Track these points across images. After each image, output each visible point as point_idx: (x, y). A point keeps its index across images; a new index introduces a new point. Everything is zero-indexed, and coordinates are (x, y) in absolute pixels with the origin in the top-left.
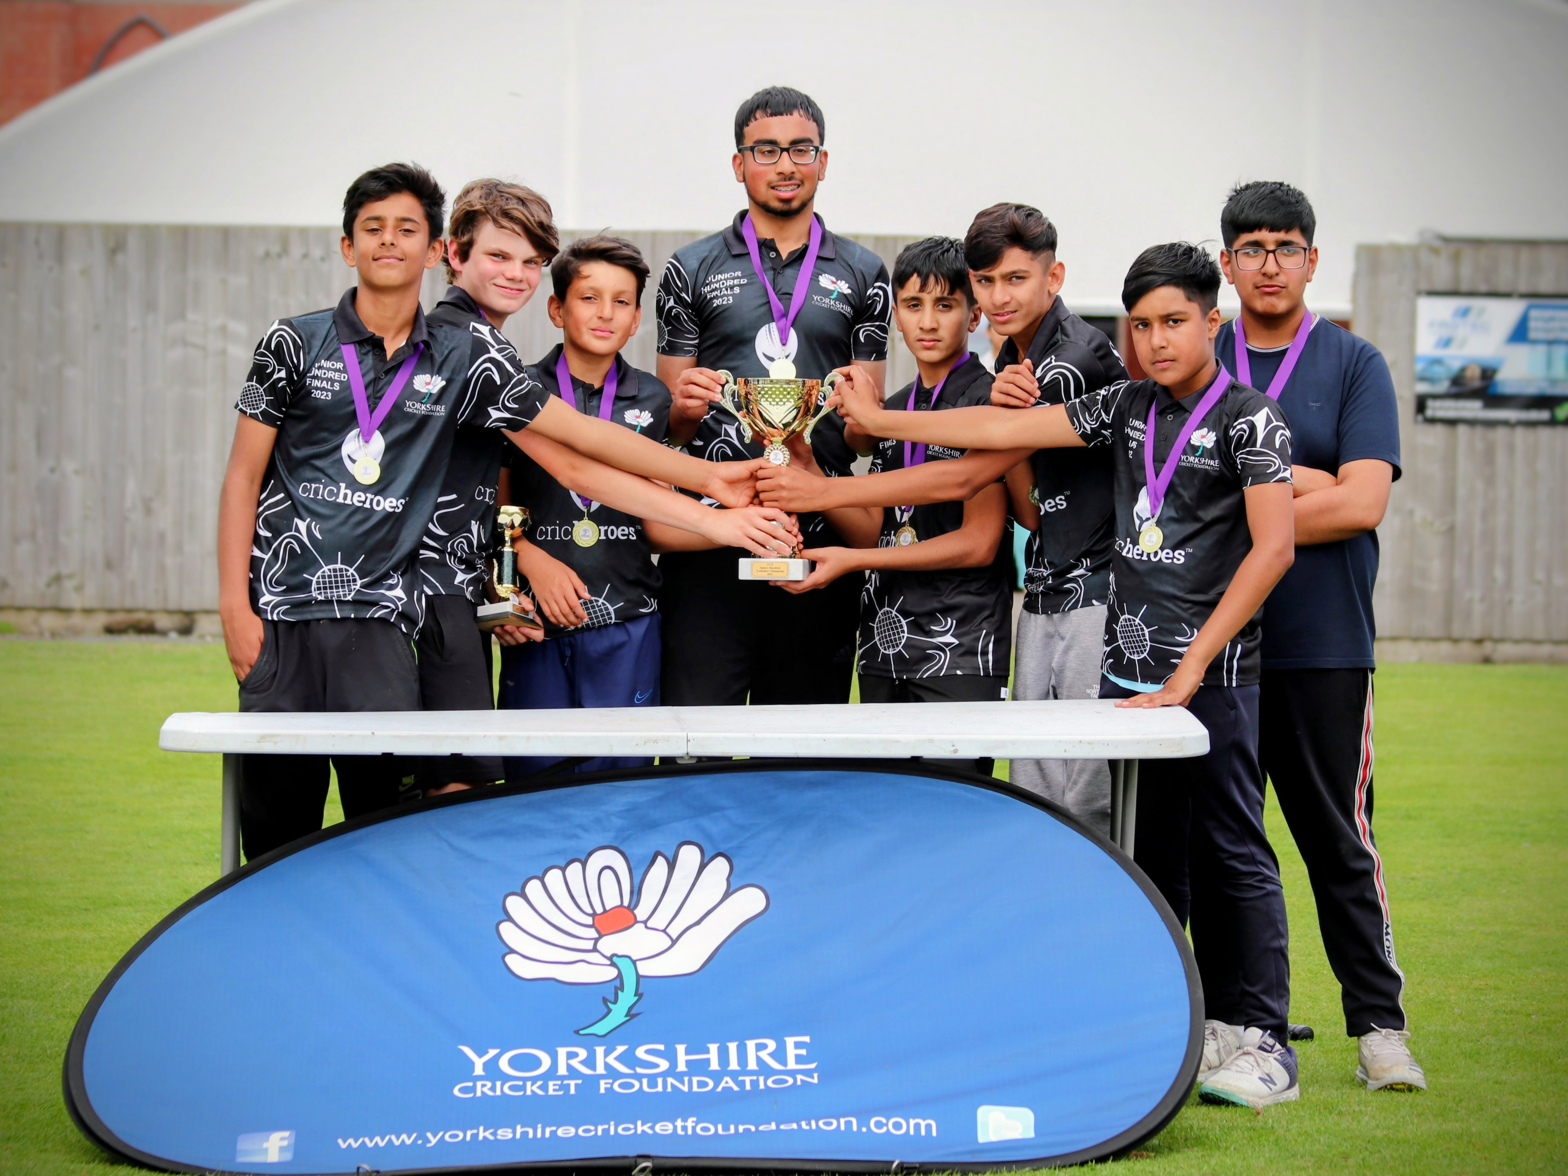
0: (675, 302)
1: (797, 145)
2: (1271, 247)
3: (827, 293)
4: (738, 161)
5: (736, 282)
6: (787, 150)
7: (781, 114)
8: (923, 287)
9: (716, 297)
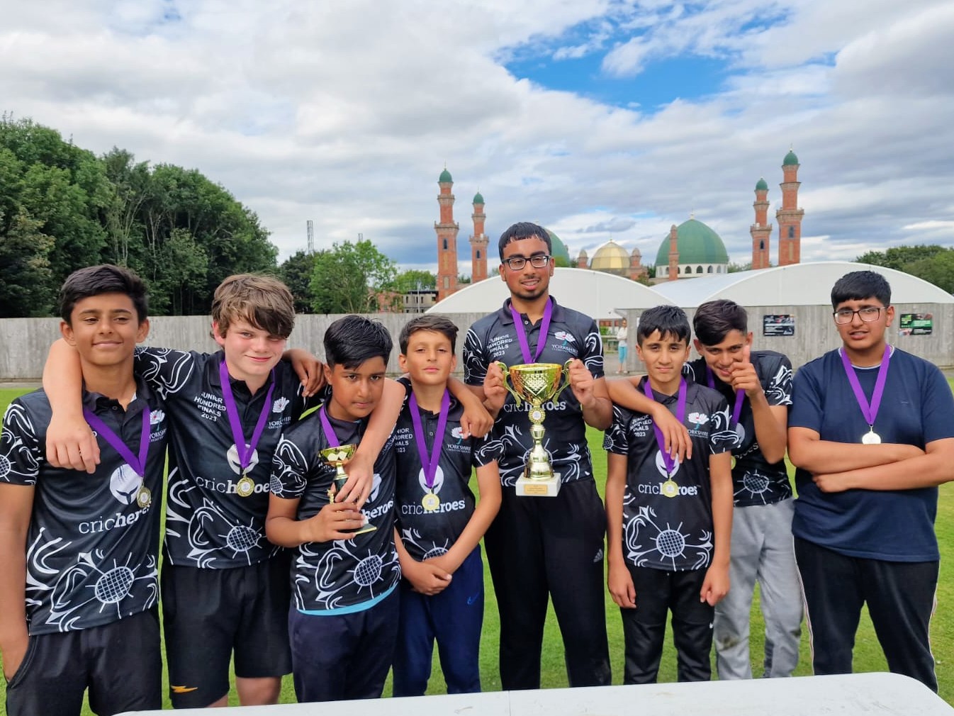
0: (474, 354)
1: (535, 256)
2: (857, 310)
3: (560, 342)
4: (502, 269)
5: (506, 341)
6: (529, 260)
7: (525, 238)
8: (662, 338)
9: (496, 352)
